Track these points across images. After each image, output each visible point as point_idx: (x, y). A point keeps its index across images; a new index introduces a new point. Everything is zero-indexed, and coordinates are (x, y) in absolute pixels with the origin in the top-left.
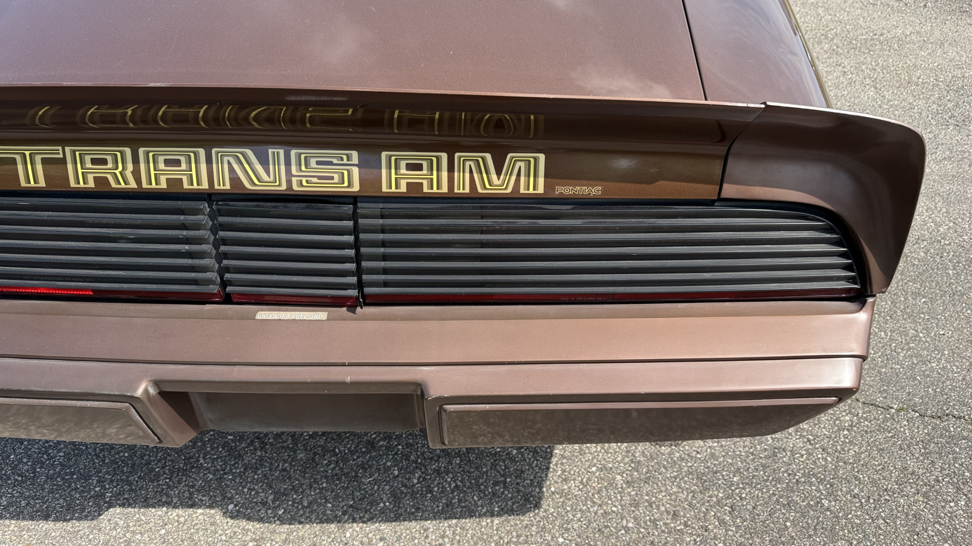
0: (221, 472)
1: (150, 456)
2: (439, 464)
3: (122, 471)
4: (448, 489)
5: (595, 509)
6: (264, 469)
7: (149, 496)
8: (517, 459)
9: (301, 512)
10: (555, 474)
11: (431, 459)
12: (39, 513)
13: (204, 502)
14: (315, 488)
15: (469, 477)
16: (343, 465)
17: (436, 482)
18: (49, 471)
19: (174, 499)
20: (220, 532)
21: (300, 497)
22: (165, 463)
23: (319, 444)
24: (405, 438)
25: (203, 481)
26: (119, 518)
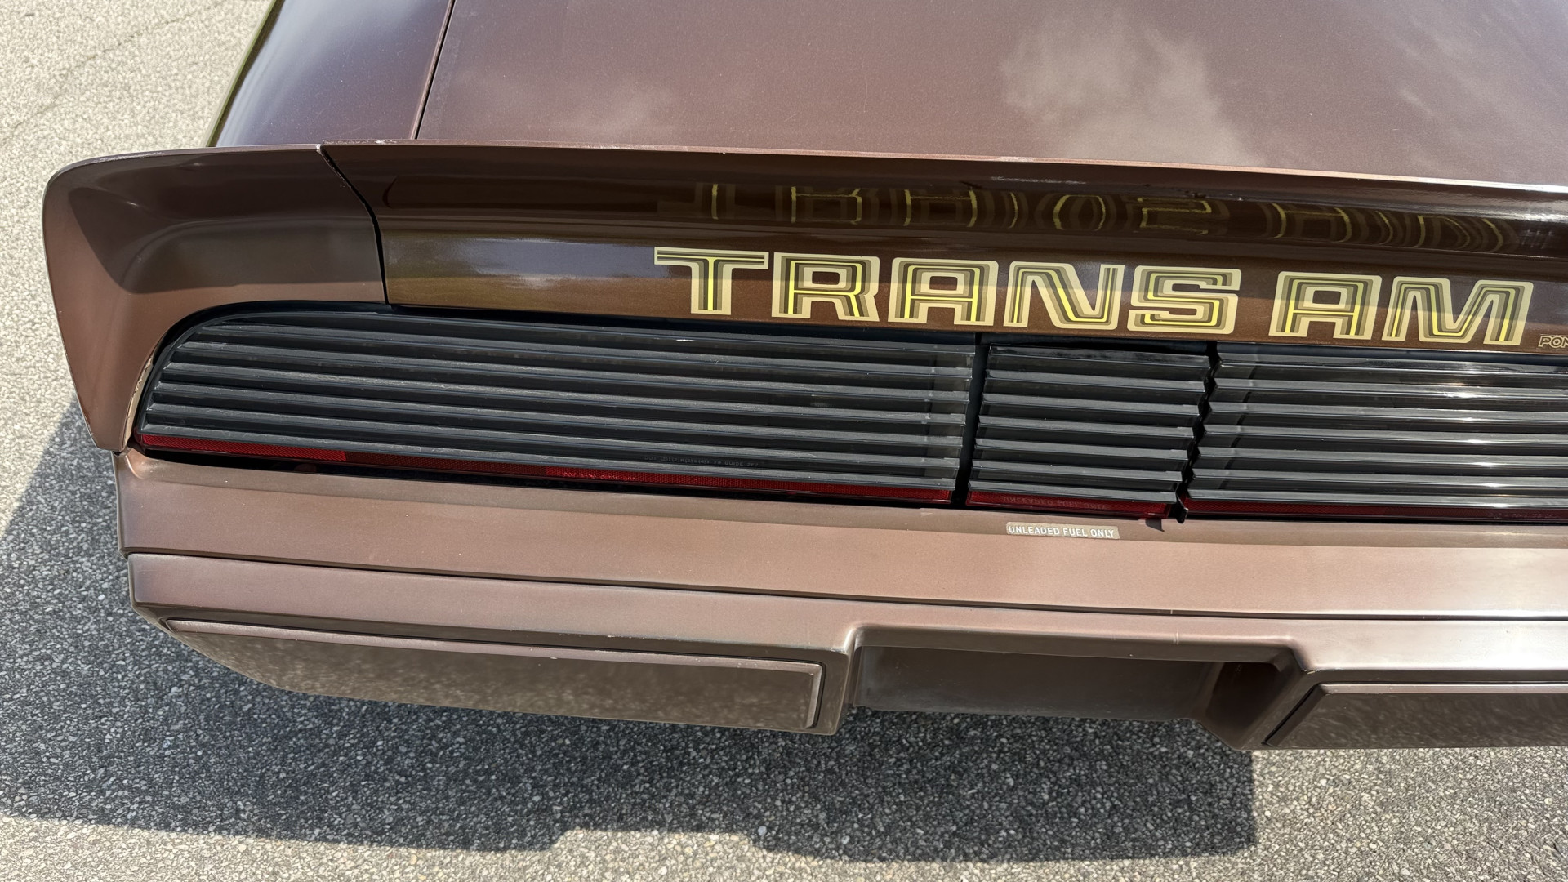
0: (731, 773)
1: (607, 745)
2: (1074, 769)
3: (569, 769)
4: (1102, 811)
5: (1344, 845)
6: (797, 769)
7: (624, 811)
8: (1197, 765)
9: (878, 842)
10: (1264, 789)
11: (1060, 761)
12: (452, 838)
13: (717, 822)
14: (888, 803)
15: (1130, 792)
16: (922, 766)
17: (1079, 800)
18: (447, 767)
19: (666, 816)
20: (756, 872)
21: (870, 816)
22: (635, 756)
23: (872, 730)
24: (1007, 726)
25: (705, 787)
26: (586, 847)
